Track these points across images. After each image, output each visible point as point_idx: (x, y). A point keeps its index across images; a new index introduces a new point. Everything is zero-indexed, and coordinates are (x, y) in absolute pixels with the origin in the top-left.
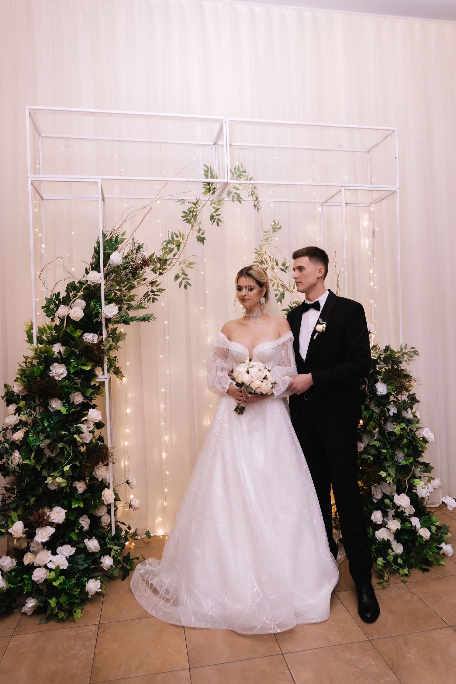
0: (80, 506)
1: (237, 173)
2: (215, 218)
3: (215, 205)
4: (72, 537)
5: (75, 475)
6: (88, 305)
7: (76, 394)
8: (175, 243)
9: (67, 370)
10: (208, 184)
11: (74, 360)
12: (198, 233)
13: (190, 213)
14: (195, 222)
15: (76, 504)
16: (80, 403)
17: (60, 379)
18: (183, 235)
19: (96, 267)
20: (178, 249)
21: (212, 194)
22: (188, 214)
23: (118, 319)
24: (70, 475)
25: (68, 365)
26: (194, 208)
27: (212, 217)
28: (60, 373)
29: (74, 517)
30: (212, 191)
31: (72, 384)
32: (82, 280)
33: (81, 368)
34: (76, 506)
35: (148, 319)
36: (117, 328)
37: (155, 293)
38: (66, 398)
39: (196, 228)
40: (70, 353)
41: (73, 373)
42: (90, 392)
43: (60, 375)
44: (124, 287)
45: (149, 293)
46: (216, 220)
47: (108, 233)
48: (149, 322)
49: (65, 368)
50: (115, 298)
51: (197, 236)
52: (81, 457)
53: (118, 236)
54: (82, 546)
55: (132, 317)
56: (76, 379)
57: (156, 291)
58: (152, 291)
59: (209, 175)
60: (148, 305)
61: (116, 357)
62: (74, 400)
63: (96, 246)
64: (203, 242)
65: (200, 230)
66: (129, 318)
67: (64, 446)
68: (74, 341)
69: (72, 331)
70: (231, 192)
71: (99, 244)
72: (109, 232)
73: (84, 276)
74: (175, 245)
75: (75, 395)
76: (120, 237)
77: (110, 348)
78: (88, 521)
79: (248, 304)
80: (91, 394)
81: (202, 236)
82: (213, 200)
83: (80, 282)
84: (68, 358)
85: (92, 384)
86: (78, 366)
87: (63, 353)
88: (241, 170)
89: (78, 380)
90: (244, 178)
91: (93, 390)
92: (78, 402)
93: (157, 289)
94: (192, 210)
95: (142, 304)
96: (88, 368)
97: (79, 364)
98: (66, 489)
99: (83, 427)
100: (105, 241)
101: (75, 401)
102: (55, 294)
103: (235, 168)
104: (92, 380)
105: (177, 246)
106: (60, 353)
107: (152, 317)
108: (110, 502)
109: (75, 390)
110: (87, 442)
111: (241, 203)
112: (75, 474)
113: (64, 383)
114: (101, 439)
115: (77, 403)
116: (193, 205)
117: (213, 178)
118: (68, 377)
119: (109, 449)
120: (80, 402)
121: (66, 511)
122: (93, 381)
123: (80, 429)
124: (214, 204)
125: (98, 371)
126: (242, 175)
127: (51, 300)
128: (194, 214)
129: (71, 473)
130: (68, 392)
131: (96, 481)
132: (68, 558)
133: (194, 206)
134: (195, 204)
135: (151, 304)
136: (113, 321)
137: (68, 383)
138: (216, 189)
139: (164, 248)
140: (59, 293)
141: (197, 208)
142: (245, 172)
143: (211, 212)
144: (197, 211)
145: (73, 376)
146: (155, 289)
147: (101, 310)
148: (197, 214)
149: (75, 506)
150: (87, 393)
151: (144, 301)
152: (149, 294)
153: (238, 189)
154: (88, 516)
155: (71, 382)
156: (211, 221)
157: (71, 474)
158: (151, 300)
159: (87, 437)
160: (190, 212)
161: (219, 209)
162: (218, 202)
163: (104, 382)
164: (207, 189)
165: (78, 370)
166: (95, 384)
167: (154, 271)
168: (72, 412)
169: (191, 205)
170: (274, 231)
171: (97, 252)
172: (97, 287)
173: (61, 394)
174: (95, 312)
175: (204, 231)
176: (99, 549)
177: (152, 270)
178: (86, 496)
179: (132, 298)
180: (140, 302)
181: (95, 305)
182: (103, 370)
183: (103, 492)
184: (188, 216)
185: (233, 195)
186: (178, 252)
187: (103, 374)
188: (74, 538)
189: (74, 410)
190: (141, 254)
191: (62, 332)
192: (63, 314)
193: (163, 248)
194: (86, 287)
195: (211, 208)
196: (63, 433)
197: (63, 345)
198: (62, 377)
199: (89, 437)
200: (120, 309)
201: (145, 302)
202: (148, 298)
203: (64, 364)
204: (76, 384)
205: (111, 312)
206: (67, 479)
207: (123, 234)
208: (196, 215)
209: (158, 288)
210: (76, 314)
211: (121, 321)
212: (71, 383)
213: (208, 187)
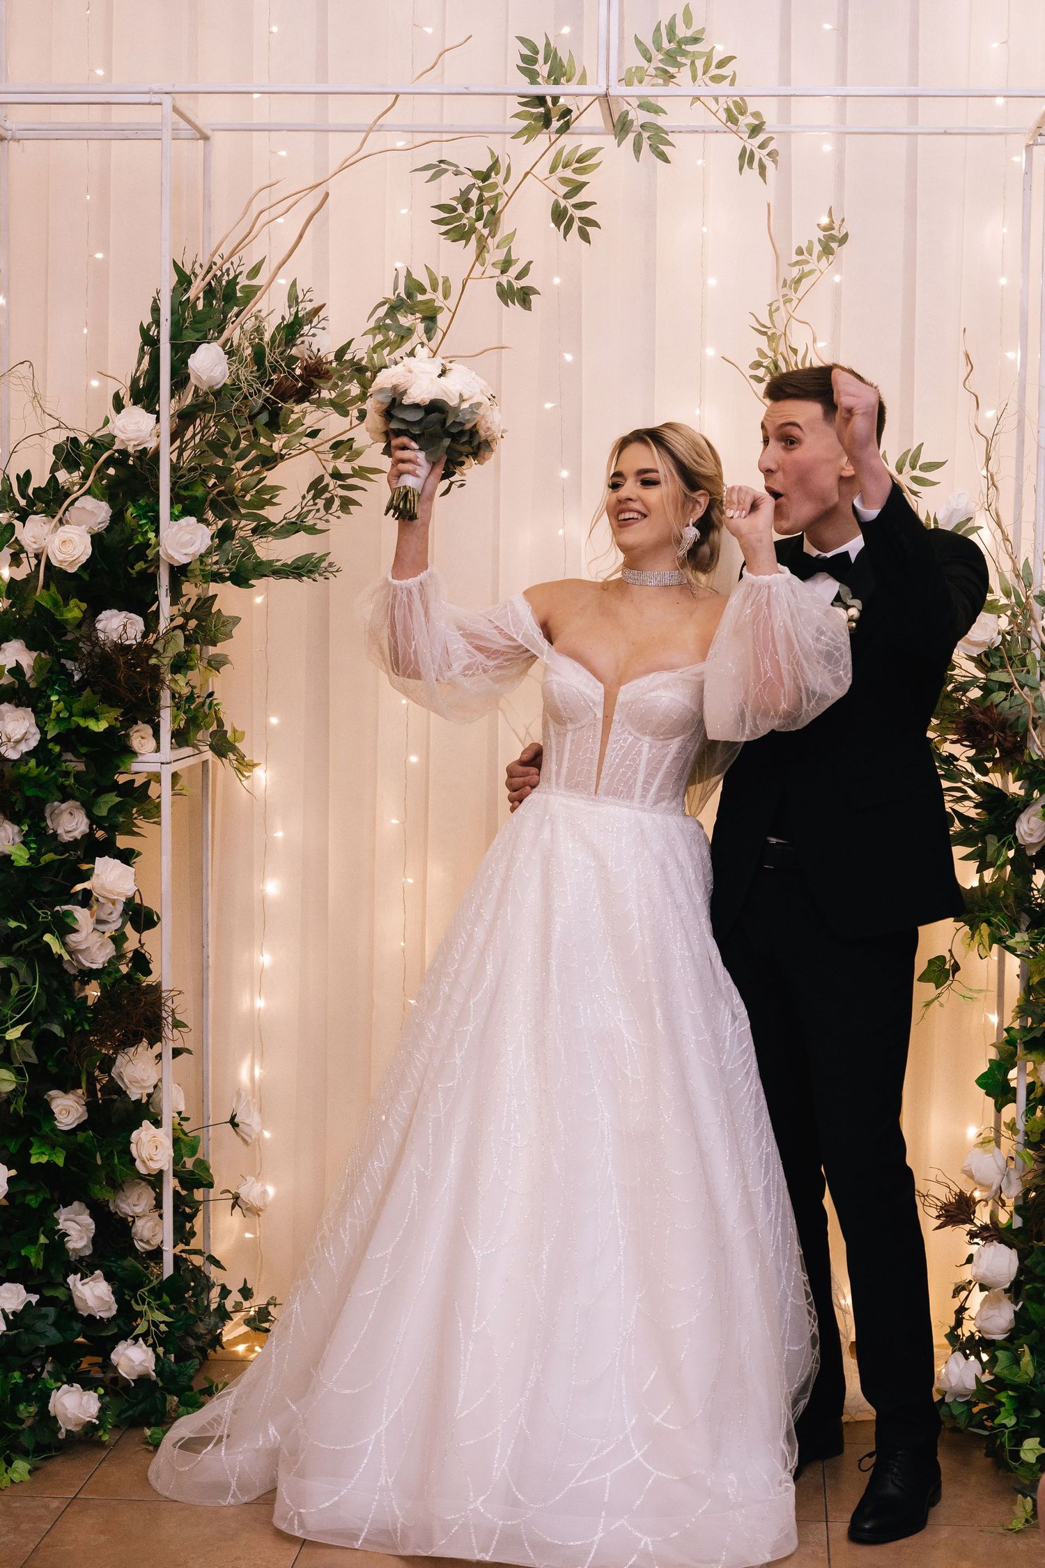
0: (55, 1163)
1: (666, 45)
2: (571, 215)
3: (568, 173)
4: (27, 1259)
5: (50, 1066)
6: (117, 517)
7: (64, 806)
8: (418, 312)
9: (37, 725)
10: (541, 100)
11: (59, 695)
12: (503, 272)
13: (466, 209)
14: (493, 234)
15: (43, 1153)
16: (76, 839)
17: (13, 755)
18: (446, 280)
19: (145, 395)
20: (429, 332)
21: (557, 132)
22: (460, 210)
23: (215, 567)
24: (30, 1060)
25: (41, 713)
26: (480, 188)
27: (559, 215)
28: (18, 737)
29: (39, 1200)
30: (558, 120)
31: (53, 774)
32: (96, 436)
33: (79, 725)
34: (44, 1159)
35: (311, 572)
36: (216, 596)
37: (350, 481)
38: (31, 818)
39: (495, 255)
40: (51, 671)
41: (54, 739)
42: (111, 804)
43: (18, 742)
44: (238, 459)
45: (327, 479)
46: (576, 224)
47: (198, 270)
48: (314, 580)
49: (34, 721)
50: (211, 496)
51: (499, 284)
52: (73, 1012)
53: (236, 277)
54: (60, 1293)
55: (261, 563)
56: (71, 761)
57: (349, 476)
58: (336, 475)
59: (543, 69)
60: (327, 521)
61: (211, 694)
62: (58, 825)
63: (148, 319)
64: (526, 304)
65: (506, 265)
66: (250, 567)
67: (12, 964)
68: (65, 634)
69: (55, 603)
70: (632, 121)
71: (159, 314)
72: (201, 266)
73: (107, 421)
74: (418, 315)
75: (62, 812)
76: (243, 281)
77: (180, 665)
78: (87, 1220)
79: (639, 534)
80: (115, 810)
81: (518, 285)
82: (560, 153)
83: (91, 441)
84: (44, 688)
85: (122, 779)
86: (71, 715)
87: (28, 672)
88: (682, 32)
89: (73, 764)
90: (693, 63)
91: (119, 799)
92: (71, 834)
93: (353, 468)
94: (474, 195)
95: (306, 518)
96: (100, 726)
97: (75, 710)
98: (16, 1103)
99: (82, 915)
100: (181, 303)
101: (60, 831)
102: (18, 476)
103: (658, 29)
104: (119, 768)
105: (423, 319)
106: (17, 671)
107: (324, 564)
108: (155, 1166)
109: (58, 795)
110: (94, 966)
111: (667, 160)
112: (50, 1063)
113: (23, 770)
114: (141, 962)
115: (67, 838)
116: (473, 181)
117: (556, 82)
118: (40, 753)
119: (164, 995)
120: (77, 834)
121: (13, 1172)
122: (122, 770)
123: (68, 920)
124: (564, 167)
125: (141, 738)
126: (684, 54)
127: (4, 497)
128: (486, 209)
129: (33, 1055)
130: (37, 798)
131: (115, 1097)
132: (11, 1317)
133: (481, 184)
134: (484, 177)
135: (338, 517)
136: (197, 573)
137: (39, 769)
138: (574, 115)
139: (380, 328)
140: (28, 474)
141: (495, 186)
142: (696, 40)
143: (555, 197)
144: (496, 198)
145: (57, 749)
146: (345, 468)
147: (157, 535)
148: (496, 207)
149: (38, 1157)
150: (100, 807)
151: (316, 507)
152: (327, 485)
153: (657, 110)
154: (88, 1206)
155: (52, 768)
156: (558, 225)
157: (34, 1059)
158: (337, 502)
159: (94, 950)
160: (467, 204)
161: (584, 184)
162: (578, 161)
163: (157, 777)
164: (535, 120)
165: (69, 731)
166: (133, 781)
167: (341, 407)
168: (49, 864)
169: (467, 180)
170: (827, 251)
171: (149, 341)
172: (149, 459)
173: (15, 803)
174: (137, 542)
175: (530, 263)
176: (114, 1312)
177: (332, 403)
178: (81, 1137)
179: (267, 497)
180: (298, 510)
181: (139, 517)
182: (156, 735)
183: (135, 1134)
184: (461, 216)
185: (640, 134)
186: (429, 339)
187: (158, 750)
188: (32, 1261)
189: (50, 857)
190: (306, 343)
191: (31, 605)
192: (35, 546)
193: (374, 329)
194: (110, 458)
195: (553, 182)
196: (13, 924)
197: (30, 647)
198: (24, 748)
199: (99, 948)
200: (224, 535)
201: (318, 510)
202: (327, 495)
203: (30, 709)
204: (66, 774)
205: (184, 545)
206: (19, 1072)
207: (255, 272)
208: (493, 212)
209: (358, 463)
210: (68, 548)
211: (227, 575)
212: (48, 773)
213: (542, 110)
